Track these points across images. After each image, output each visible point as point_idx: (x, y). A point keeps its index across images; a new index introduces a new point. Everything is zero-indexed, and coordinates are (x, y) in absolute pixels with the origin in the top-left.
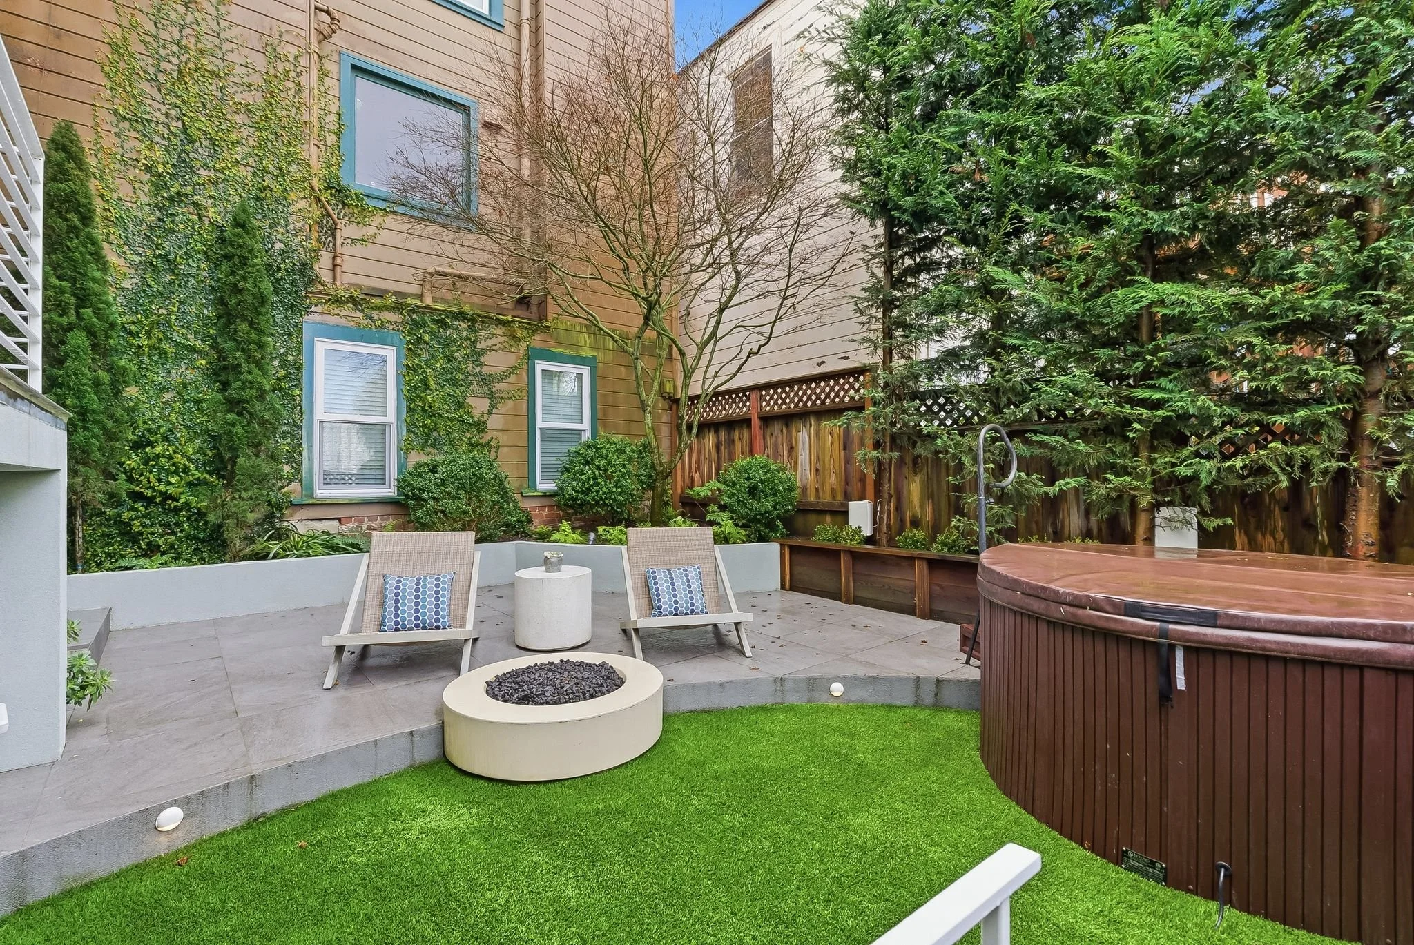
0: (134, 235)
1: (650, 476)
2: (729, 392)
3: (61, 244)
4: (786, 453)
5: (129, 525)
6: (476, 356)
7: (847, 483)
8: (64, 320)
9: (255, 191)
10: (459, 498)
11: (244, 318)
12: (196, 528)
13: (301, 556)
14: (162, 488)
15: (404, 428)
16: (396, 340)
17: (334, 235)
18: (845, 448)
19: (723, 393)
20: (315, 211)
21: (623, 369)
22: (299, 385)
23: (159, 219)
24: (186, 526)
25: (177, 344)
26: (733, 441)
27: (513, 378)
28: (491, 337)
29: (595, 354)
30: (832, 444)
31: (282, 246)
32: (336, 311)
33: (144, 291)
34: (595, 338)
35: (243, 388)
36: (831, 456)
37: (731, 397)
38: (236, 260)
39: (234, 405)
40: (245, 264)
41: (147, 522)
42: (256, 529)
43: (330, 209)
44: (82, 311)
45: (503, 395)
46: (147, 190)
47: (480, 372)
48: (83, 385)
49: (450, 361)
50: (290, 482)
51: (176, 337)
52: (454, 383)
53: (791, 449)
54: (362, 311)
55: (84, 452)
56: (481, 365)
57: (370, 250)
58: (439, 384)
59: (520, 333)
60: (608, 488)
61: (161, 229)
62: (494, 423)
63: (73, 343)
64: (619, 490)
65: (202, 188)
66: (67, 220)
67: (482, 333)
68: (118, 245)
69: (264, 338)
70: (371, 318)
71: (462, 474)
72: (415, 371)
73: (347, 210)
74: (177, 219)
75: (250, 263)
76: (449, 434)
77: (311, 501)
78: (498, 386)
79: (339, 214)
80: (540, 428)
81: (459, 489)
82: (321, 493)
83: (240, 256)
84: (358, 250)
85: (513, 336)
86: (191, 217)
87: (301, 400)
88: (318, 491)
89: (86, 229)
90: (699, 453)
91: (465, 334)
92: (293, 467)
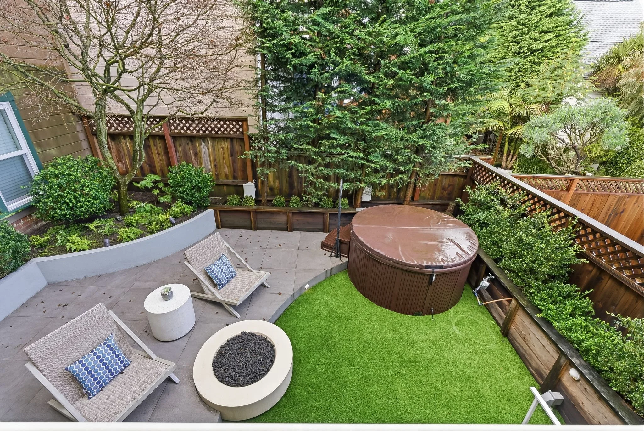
4: (193, 156)
7: (235, 172)
18: (232, 156)
26: (149, 146)
29: (8, 90)
30: (223, 153)
36: (224, 159)
53: (196, 154)
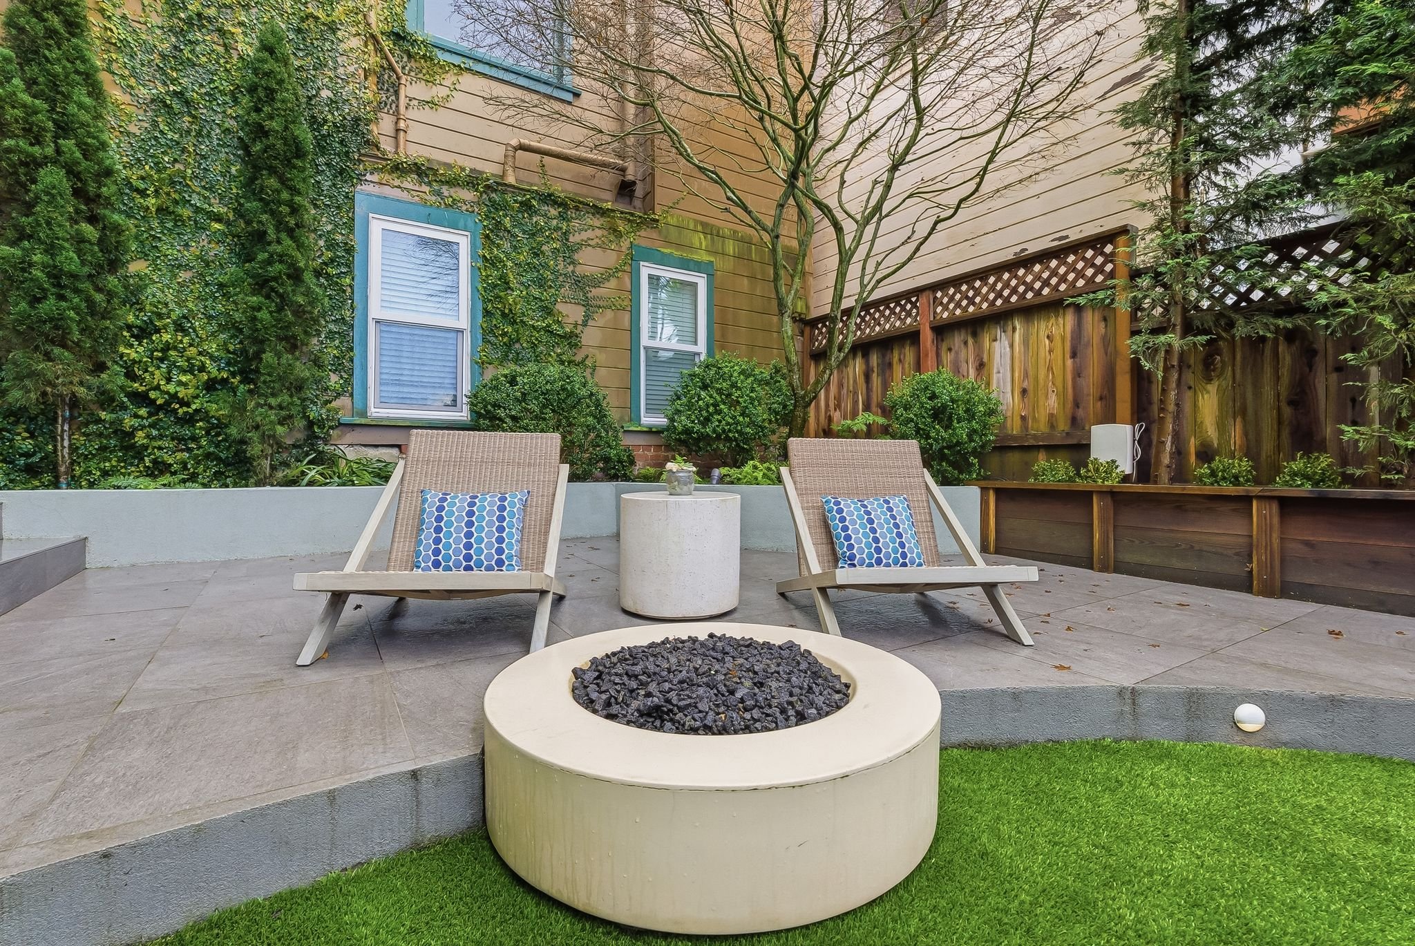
0: (143, 65)
1: (785, 407)
2: (885, 301)
3: (36, 52)
4: (972, 372)
5: (131, 435)
6: (569, 251)
7: (1077, 405)
8: (36, 150)
9: (295, 21)
10: (544, 419)
11: (272, 171)
12: (217, 445)
13: (344, 484)
14: (171, 388)
15: (480, 337)
16: (470, 224)
17: (397, 93)
18: (1074, 355)
19: (876, 304)
20: (374, 60)
21: (746, 281)
22: (350, 272)
23: (175, 47)
24: (204, 442)
25: (198, 210)
26: (890, 365)
27: (613, 283)
28: (587, 230)
29: (712, 259)
30: (1050, 351)
31: (330, 94)
32: (397, 182)
33: (156, 138)
34: (712, 240)
35: (269, 262)
36: (1050, 368)
37: (888, 307)
38: (262, 94)
39: (262, 285)
40: (273, 99)
41: (155, 432)
42: (294, 451)
43: (393, 60)
44: (61, 141)
45: (601, 303)
46: (159, 10)
47: (573, 272)
48: (58, 239)
49: (536, 255)
50: (339, 395)
51: (196, 200)
52: (541, 283)
53: (981, 366)
54: (429, 184)
55: (56, 327)
56: (573, 263)
57: (442, 117)
58: (522, 284)
59: (622, 226)
60: (734, 417)
61: (177, 60)
62: (591, 337)
63: (48, 180)
64: (747, 419)
65: (229, 11)
66: (45, 20)
67: (575, 224)
68: (122, 77)
69: (297, 199)
70: (439, 194)
71: (549, 387)
72: (493, 264)
73: (413, 64)
74: (198, 49)
75: (279, 96)
76: (534, 346)
77: (363, 421)
78: (595, 292)
79: (403, 68)
80: (645, 348)
81: (544, 406)
82: (376, 412)
83: (266, 89)
84: (426, 114)
85: (614, 230)
86: (215, 47)
87: (353, 293)
88: (373, 410)
89: (74, 40)
90: (840, 385)
91: (555, 222)
92: (342, 377)
